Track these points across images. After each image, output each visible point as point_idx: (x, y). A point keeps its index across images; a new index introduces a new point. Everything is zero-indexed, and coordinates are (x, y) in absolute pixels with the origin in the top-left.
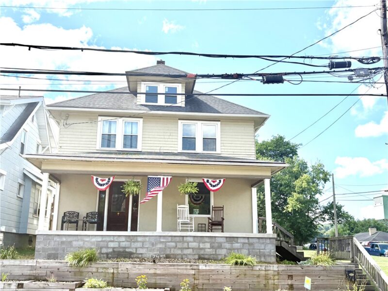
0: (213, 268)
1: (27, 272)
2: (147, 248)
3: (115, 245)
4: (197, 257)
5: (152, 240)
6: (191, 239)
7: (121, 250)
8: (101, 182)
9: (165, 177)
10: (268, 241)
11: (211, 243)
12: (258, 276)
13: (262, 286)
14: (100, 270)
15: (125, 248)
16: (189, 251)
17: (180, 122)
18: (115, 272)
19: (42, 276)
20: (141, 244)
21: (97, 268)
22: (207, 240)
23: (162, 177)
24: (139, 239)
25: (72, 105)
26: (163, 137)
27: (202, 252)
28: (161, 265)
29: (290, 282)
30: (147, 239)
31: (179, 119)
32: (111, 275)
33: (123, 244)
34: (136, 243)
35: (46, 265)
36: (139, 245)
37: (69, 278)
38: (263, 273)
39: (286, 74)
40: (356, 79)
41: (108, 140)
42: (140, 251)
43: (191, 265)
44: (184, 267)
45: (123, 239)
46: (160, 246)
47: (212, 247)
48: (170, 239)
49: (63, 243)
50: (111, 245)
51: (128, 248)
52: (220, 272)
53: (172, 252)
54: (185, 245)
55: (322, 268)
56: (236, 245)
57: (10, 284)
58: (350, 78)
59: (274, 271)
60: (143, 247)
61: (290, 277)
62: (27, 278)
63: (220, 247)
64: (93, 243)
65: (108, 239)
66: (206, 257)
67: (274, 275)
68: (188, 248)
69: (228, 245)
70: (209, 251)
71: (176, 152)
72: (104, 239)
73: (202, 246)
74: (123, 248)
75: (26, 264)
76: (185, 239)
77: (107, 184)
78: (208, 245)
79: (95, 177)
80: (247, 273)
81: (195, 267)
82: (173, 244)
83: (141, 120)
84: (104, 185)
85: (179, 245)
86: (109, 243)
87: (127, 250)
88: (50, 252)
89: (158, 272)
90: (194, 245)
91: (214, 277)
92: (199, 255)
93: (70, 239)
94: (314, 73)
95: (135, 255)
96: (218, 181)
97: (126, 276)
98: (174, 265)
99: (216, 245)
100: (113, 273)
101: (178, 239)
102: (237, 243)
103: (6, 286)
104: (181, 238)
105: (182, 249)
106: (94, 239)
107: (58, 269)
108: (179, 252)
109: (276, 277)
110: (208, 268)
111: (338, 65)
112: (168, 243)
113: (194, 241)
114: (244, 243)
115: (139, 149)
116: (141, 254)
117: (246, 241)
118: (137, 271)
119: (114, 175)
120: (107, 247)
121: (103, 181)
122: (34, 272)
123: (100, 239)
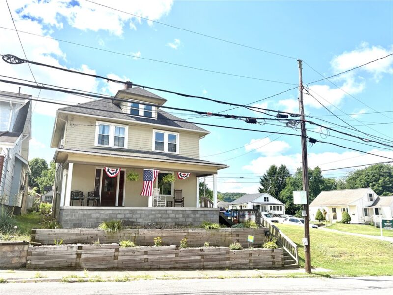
0: (196, 231)
1: (73, 238)
2: (143, 218)
3: (122, 216)
4: (174, 224)
5: (147, 213)
6: (171, 212)
7: (126, 220)
8: (111, 172)
9: (155, 170)
10: (215, 213)
11: (183, 215)
15: (129, 218)
16: (170, 220)
17: (154, 130)
18: (136, 235)
19: (84, 240)
20: (139, 215)
22: (180, 212)
23: (153, 170)
24: (138, 212)
26: (142, 140)
27: (177, 220)
30: (143, 212)
32: (133, 238)
33: (127, 216)
34: (136, 215)
36: (138, 216)
39: (258, 118)
40: (290, 125)
41: (103, 138)
42: (139, 220)
45: (128, 212)
46: (151, 217)
47: (183, 217)
48: (158, 212)
50: (119, 216)
51: (131, 218)
52: (200, 233)
53: (159, 221)
54: (167, 216)
56: (198, 216)
57: (72, 247)
58: (287, 124)
59: (230, 232)
60: (140, 218)
61: (238, 235)
62: (73, 242)
63: (188, 217)
64: (107, 215)
65: (117, 212)
66: (180, 223)
67: (229, 235)
68: (169, 218)
69: (192, 216)
70: (181, 220)
71: (150, 151)
72: (114, 212)
73: (177, 216)
74: (127, 218)
75: (72, 232)
76: (167, 212)
77: (116, 173)
78: (181, 216)
79: (107, 168)
80: (215, 233)
81: (186, 231)
82: (160, 215)
83: (127, 127)
84: (113, 173)
85: (164, 216)
86: (118, 215)
87: (130, 220)
89: (164, 235)
90: (173, 216)
91: (197, 237)
92: (176, 222)
93: (90, 212)
94: (271, 119)
95: (135, 224)
96: (186, 174)
99: (186, 215)
100: (135, 237)
101: (163, 212)
102: (198, 214)
104: (165, 211)
105: (165, 218)
106: (107, 213)
107: (97, 235)
108: (164, 221)
111: (281, 116)
112: (157, 215)
113: (173, 213)
114: (202, 214)
115: (126, 147)
116: (139, 222)
117: (203, 213)
119: (120, 166)
120: (117, 218)
121: (112, 170)
122: (79, 237)
123: (111, 212)
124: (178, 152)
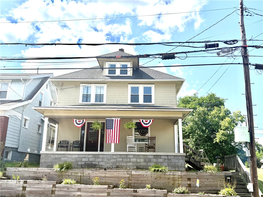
0: (140, 173)
1: (32, 175)
2: (105, 162)
3: (87, 160)
4: (135, 167)
5: (108, 157)
6: (132, 156)
7: (90, 163)
9: (116, 119)
10: (180, 157)
11: (144, 159)
12: (169, 179)
13: (171, 185)
14: (73, 174)
15: (92, 162)
16: (130, 164)
17: (129, 85)
18: (82, 175)
19: (40, 177)
20: (102, 159)
21: (72, 173)
22: (142, 157)
23: (114, 119)
24: (101, 156)
25: (65, 78)
26: (119, 95)
27: (139, 164)
28: (109, 171)
29: (189, 182)
30: (105, 156)
31: (129, 84)
32: (80, 177)
33: (91, 160)
34: (99, 159)
35: (42, 171)
36: (100, 160)
37: (56, 179)
38: (172, 176)
39: (177, 53)
41: (86, 97)
42: (101, 164)
43: (127, 172)
44: (123, 173)
45: (91, 156)
46: (112, 160)
47: (145, 161)
48: (119, 156)
49: (56, 158)
50: (84, 160)
51: (94, 162)
52: (145, 176)
53: (120, 164)
54: (128, 160)
55: (209, 174)
56: (160, 160)
57: (20, 181)
58: (218, 54)
59: (179, 175)
60: (102, 161)
61: (189, 179)
62: (32, 178)
63: (150, 161)
64: (73, 159)
65: (82, 156)
66: (141, 167)
67: (179, 178)
68: (130, 162)
69: (155, 160)
70: (143, 164)
71: (126, 104)
72: (79, 156)
73: (138, 160)
74: (91, 161)
75: (31, 170)
76: (128, 156)
77: (82, 123)
78: (142, 160)
79: (75, 120)
80: (162, 176)
81: (130, 173)
82: (121, 159)
83: (106, 85)
84: (80, 124)
85: (125, 160)
86: (83, 159)
87: (93, 163)
88: (48, 164)
89: (107, 175)
90: (134, 160)
91: (141, 179)
92: (137, 166)
93: (60, 156)
94: (195, 51)
95: (98, 166)
96: (149, 121)
97: (88, 178)
98: (117, 172)
99: (147, 160)
100: (81, 176)
101: (124, 156)
102: (161, 158)
103: (18, 183)
104: (126, 156)
105: (126, 162)
106: (74, 157)
107: (49, 173)
108: (125, 164)
109: (180, 179)
110: (137, 173)
111: (210, 46)
112: (118, 159)
113: (134, 158)
114: (165, 159)
116: (102, 165)
117: (166, 157)
118: (95, 175)
119: (86, 118)
120: (81, 161)
121: (79, 122)
122: (36, 175)
123: (77, 156)
124: (153, 102)
